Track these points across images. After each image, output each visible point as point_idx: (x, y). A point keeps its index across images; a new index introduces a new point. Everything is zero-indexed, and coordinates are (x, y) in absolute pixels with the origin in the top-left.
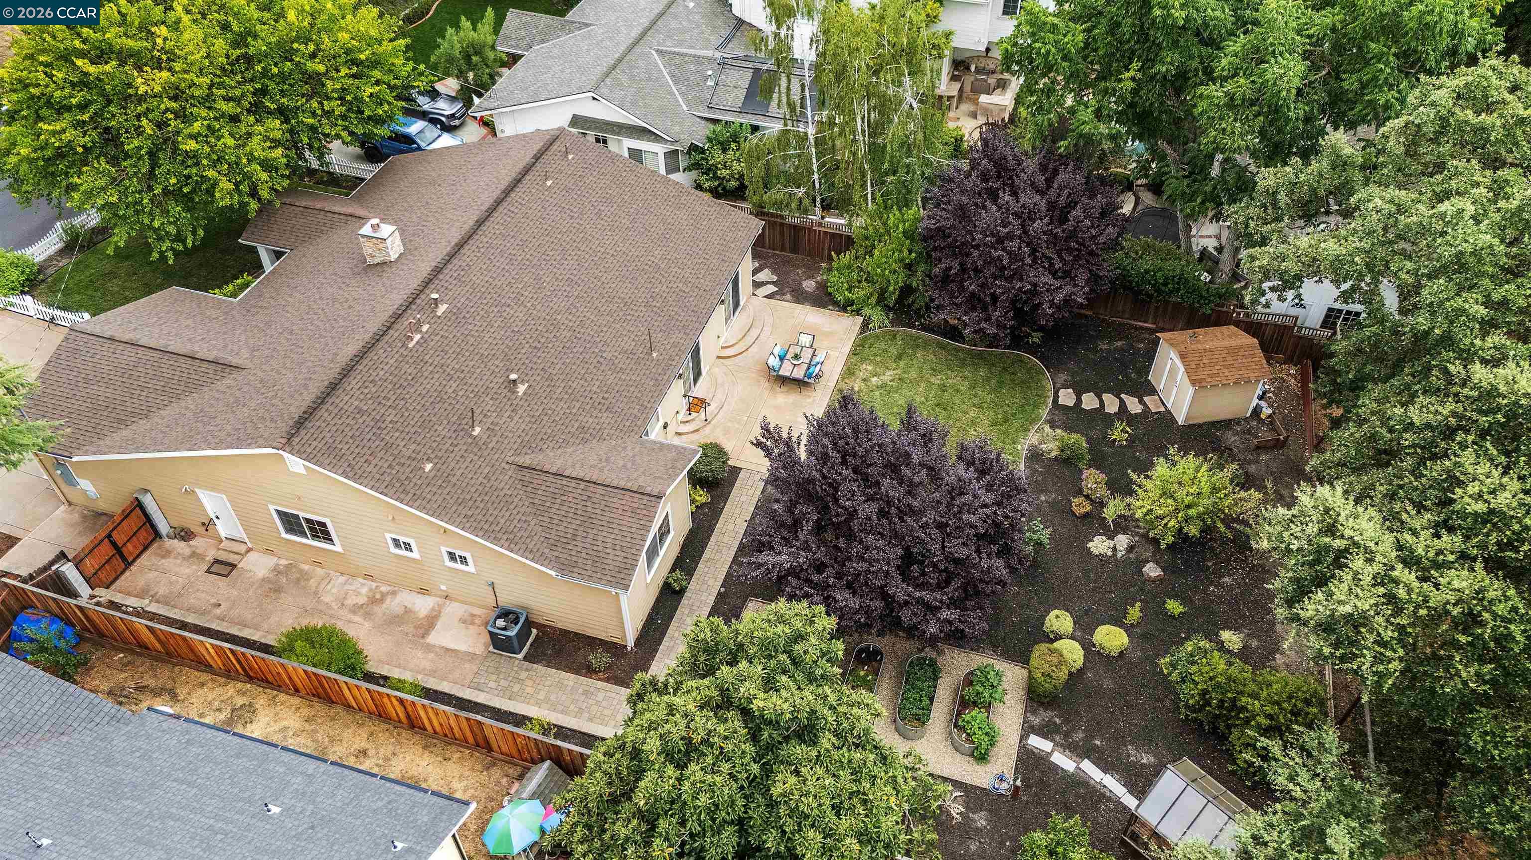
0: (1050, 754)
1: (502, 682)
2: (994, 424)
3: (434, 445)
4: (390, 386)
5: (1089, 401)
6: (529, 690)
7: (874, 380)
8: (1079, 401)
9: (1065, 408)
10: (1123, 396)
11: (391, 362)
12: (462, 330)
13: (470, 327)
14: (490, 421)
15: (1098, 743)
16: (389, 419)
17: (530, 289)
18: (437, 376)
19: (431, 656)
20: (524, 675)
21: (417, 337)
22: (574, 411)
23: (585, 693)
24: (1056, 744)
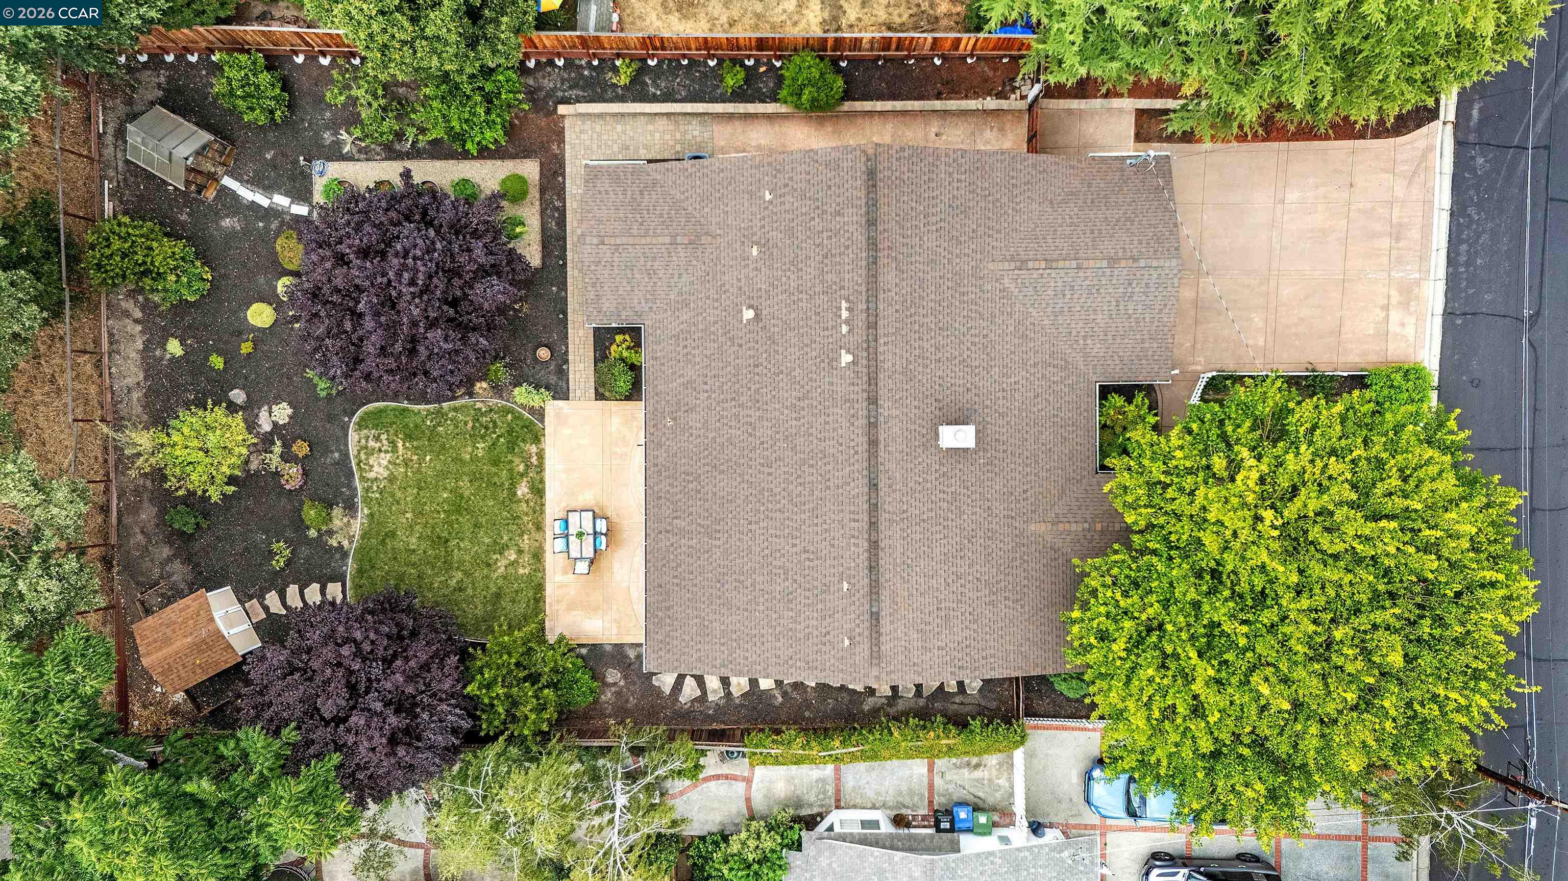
0: (292, 203)
1: (690, 137)
2: (393, 534)
3: (775, 218)
4: (834, 251)
5: (313, 594)
6: (667, 137)
7: (513, 557)
8: (323, 592)
9: (333, 580)
10: (284, 612)
11: (847, 276)
12: (818, 346)
13: (814, 354)
14: (751, 267)
15: (261, 224)
16: (817, 220)
17: (794, 431)
18: (809, 284)
19: (754, 143)
20: (678, 147)
21: (845, 314)
22: (700, 318)
23: (627, 148)
24: (288, 213)
